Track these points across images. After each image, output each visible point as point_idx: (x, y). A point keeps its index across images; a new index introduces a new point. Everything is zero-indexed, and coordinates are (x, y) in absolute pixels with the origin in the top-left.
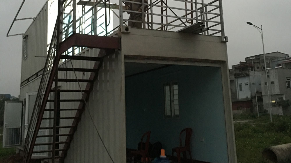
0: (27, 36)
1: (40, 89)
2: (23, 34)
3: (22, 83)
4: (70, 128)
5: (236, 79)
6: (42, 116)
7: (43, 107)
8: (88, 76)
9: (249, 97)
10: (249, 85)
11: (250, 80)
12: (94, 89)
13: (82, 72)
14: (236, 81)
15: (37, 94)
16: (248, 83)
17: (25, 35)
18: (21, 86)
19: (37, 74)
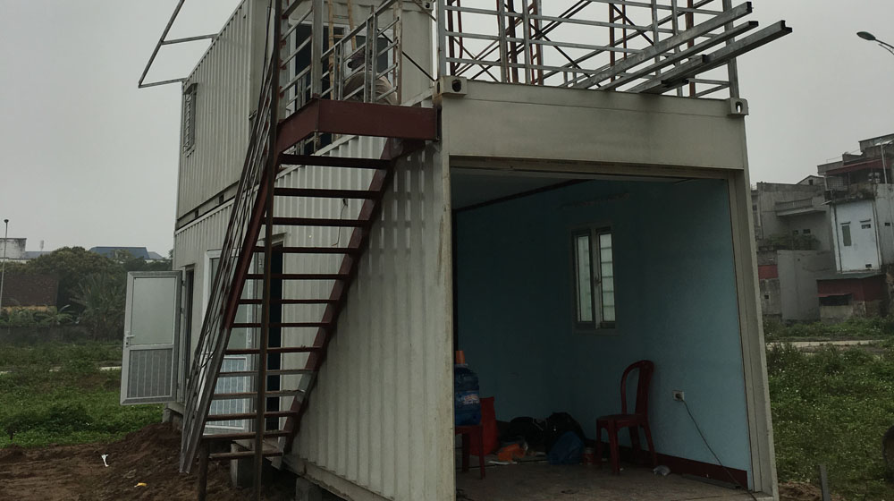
0: (195, 85)
1: (228, 243)
2: (182, 80)
3: (179, 220)
4: (309, 353)
5: (832, 210)
6: (233, 319)
7: (236, 294)
8: (355, 209)
9: (876, 265)
10: (872, 226)
11: (875, 212)
12: (371, 247)
13: (340, 200)
14: (833, 214)
15: (219, 256)
16: (870, 220)
17: (189, 85)
18: (177, 229)
19: (221, 196)
